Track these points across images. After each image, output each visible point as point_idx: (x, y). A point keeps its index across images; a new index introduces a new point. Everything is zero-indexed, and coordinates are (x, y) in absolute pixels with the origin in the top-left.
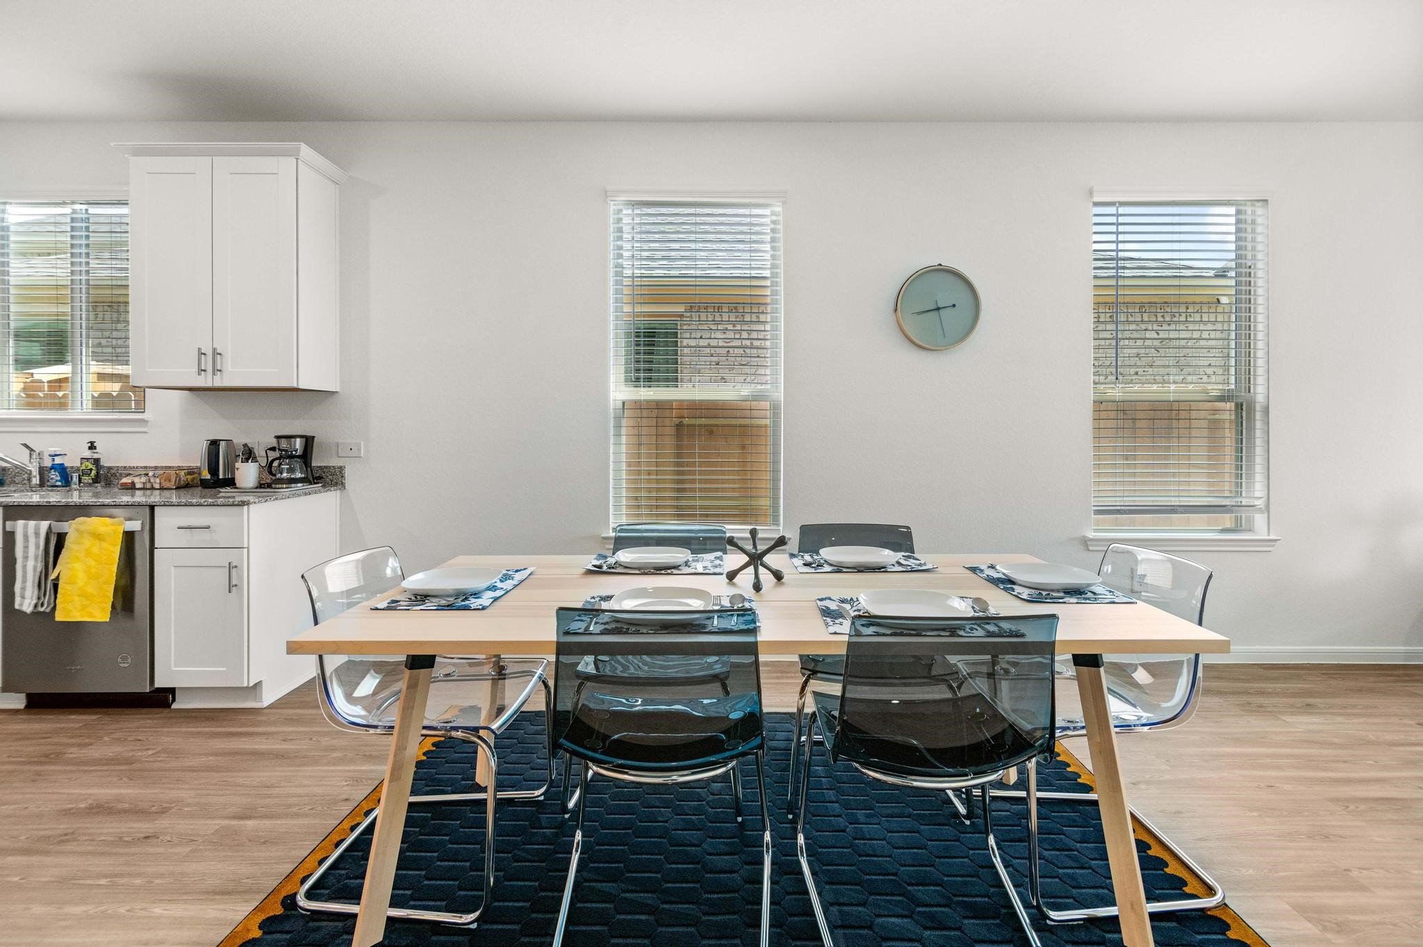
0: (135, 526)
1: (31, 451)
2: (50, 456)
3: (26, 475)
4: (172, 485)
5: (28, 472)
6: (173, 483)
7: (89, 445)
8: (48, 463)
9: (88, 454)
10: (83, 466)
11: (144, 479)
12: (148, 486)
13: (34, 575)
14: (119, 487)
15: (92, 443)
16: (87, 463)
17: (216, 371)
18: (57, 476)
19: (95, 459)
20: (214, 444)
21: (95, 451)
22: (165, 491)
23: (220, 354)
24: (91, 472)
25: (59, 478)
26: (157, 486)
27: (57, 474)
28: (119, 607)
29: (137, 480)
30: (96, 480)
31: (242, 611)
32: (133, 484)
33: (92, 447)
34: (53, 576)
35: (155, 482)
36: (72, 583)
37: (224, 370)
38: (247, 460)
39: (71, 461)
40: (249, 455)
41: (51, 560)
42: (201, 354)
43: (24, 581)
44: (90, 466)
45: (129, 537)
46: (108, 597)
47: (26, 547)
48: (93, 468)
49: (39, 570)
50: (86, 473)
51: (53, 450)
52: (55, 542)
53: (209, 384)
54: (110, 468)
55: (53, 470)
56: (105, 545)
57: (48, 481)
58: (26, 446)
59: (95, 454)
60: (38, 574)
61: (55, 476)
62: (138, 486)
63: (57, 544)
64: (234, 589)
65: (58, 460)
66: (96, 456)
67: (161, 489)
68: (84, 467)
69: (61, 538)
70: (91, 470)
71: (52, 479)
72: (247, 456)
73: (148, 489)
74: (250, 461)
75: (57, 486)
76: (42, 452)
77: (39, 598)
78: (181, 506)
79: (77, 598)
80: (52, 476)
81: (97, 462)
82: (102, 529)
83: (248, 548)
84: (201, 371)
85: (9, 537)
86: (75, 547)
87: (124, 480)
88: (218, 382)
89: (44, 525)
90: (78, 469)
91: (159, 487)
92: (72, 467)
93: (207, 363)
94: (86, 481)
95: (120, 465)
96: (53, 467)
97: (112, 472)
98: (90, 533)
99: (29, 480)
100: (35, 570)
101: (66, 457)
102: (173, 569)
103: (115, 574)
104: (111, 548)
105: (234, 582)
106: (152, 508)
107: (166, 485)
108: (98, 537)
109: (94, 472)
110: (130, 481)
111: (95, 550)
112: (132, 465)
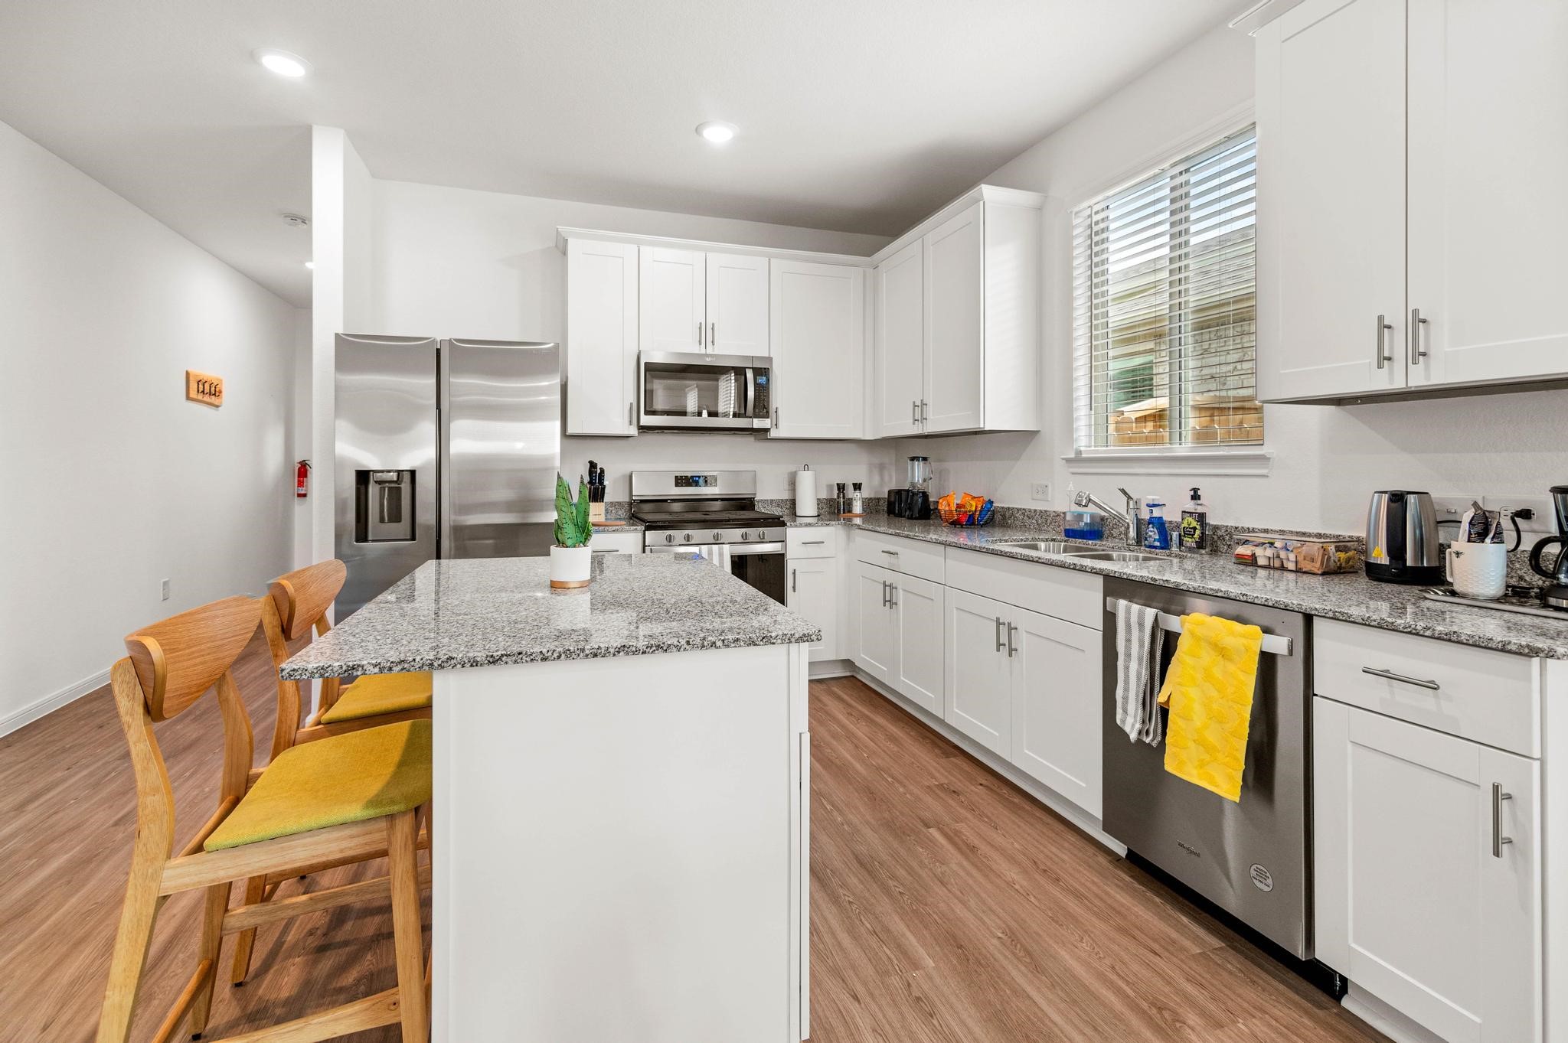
0: (1277, 644)
1: (1128, 499)
2: (1148, 505)
3: (1123, 528)
4: (1316, 567)
5: (1126, 525)
6: (1318, 564)
7: (1192, 493)
8: (1145, 515)
9: (1190, 506)
10: (1185, 522)
11: (1269, 552)
12: (1277, 564)
13: (1138, 685)
14: (1234, 560)
15: (1195, 490)
16: (1190, 519)
17: (1418, 355)
18: (1155, 534)
19: (1199, 514)
20: (1398, 499)
21: (1199, 502)
22: (1305, 577)
23: (1424, 321)
24: (1194, 532)
25: (1157, 537)
26: (1291, 566)
27: (1155, 530)
28: (1250, 779)
29: (1259, 551)
30: (1200, 545)
31: (1526, 908)
32: (1254, 557)
33: (1195, 496)
34: (1161, 698)
35: (1288, 559)
36: (1187, 719)
37: (1432, 352)
38: (1481, 536)
39: (1171, 515)
40: (1483, 528)
41: (1158, 668)
42: (1383, 326)
43: (1126, 689)
44: (1194, 524)
45: (1268, 662)
46: (1236, 759)
47: (1128, 641)
48: (1198, 527)
49: (1143, 681)
50: (1188, 532)
51: (1151, 498)
52: (1162, 642)
53: (1398, 384)
54: (1216, 528)
55: (1151, 526)
56: (1231, 668)
57: (1146, 539)
58: (1124, 491)
59: (1199, 507)
60: (1142, 687)
61: (1153, 533)
62: (1261, 561)
63: (1166, 647)
64: (1505, 849)
65: (1157, 513)
66: (1200, 510)
67: (1298, 571)
68: (1185, 524)
69: (1170, 642)
70: (1195, 529)
71: (1150, 536)
72: (1479, 528)
73: (1277, 569)
74: (1488, 540)
75: (1155, 547)
76: (1140, 499)
77: (1143, 722)
78: (1369, 625)
79: (1192, 745)
80: (1150, 533)
81: (1201, 517)
82: (1229, 641)
83: (1543, 761)
84: (1384, 359)
85: (1110, 619)
86: (1188, 660)
87: (1241, 550)
88: (1419, 379)
89: (1150, 613)
90: (1178, 526)
91: (1294, 569)
92: (1171, 522)
93: (1397, 345)
94: (1188, 544)
95: (1229, 525)
96: (1151, 521)
97: (1220, 533)
98: (1210, 643)
99: (1126, 534)
100: (1139, 679)
101: (1164, 508)
102: (1350, 746)
103: (1247, 724)
104: (1241, 676)
105: (1506, 832)
106: (1308, 619)
107: (1307, 566)
108: (1222, 652)
109: (1198, 532)
110: (1249, 553)
111: (1217, 672)
112: (1246, 526)
